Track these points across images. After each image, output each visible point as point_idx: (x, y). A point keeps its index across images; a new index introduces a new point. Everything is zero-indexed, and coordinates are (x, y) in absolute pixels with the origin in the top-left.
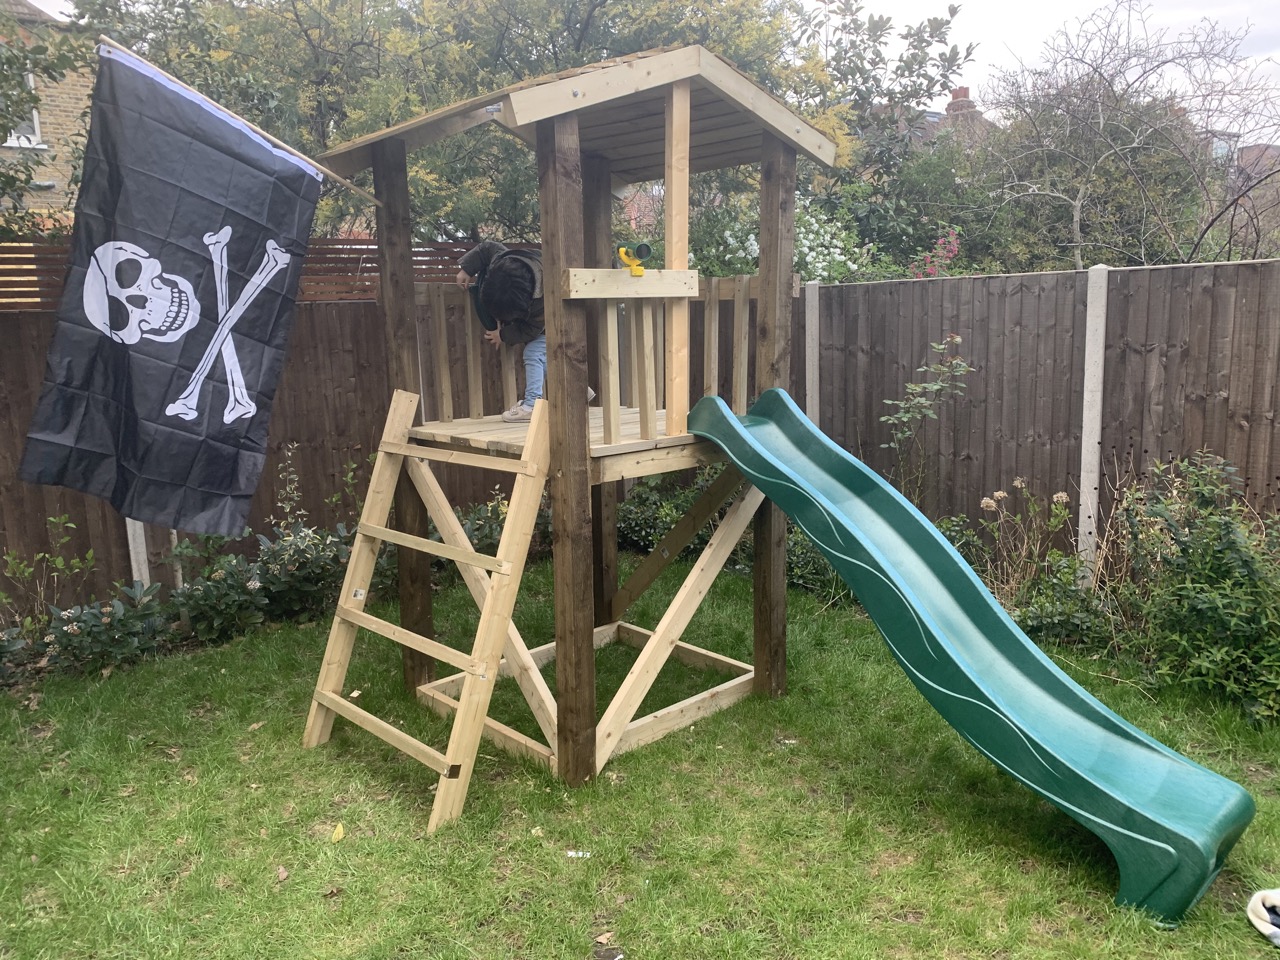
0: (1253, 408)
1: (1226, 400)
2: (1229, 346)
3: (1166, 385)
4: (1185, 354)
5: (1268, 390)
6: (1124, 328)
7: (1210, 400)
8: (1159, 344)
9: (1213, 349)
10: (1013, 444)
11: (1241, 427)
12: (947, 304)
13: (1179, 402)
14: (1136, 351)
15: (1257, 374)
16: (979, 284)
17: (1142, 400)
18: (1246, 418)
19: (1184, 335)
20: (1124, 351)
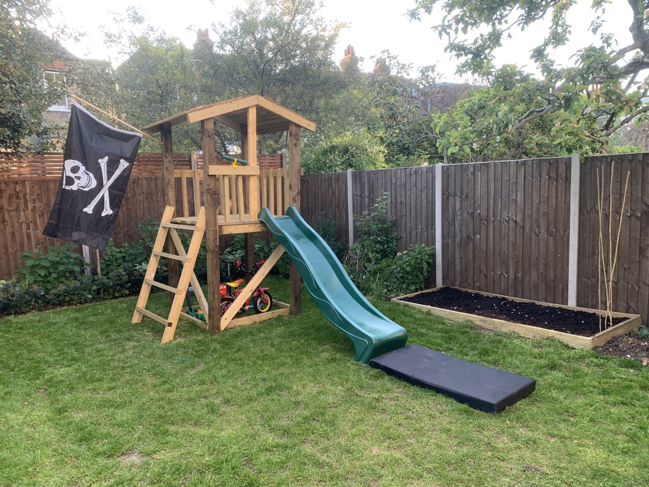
0: (487, 216)
1: (480, 213)
2: (479, 194)
3: (461, 208)
4: (467, 196)
5: (491, 209)
6: (448, 187)
7: (475, 214)
8: (458, 193)
9: (474, 195)
10: (415, 233)
11: (484, 224)
12: (393, 179)
13: (465, 214)
14: (452, 196)
15: (488, 204)
16: (403, 170)
17: (454, 214)
18: (486, 220)
19: (465, 190)
20: (448, 196)
